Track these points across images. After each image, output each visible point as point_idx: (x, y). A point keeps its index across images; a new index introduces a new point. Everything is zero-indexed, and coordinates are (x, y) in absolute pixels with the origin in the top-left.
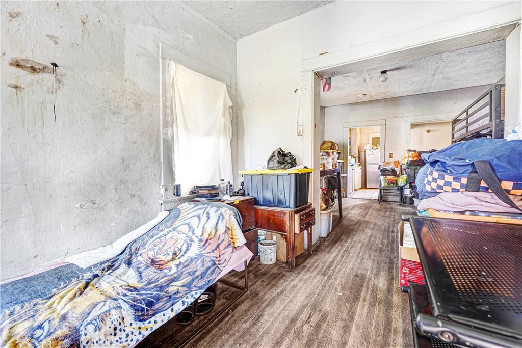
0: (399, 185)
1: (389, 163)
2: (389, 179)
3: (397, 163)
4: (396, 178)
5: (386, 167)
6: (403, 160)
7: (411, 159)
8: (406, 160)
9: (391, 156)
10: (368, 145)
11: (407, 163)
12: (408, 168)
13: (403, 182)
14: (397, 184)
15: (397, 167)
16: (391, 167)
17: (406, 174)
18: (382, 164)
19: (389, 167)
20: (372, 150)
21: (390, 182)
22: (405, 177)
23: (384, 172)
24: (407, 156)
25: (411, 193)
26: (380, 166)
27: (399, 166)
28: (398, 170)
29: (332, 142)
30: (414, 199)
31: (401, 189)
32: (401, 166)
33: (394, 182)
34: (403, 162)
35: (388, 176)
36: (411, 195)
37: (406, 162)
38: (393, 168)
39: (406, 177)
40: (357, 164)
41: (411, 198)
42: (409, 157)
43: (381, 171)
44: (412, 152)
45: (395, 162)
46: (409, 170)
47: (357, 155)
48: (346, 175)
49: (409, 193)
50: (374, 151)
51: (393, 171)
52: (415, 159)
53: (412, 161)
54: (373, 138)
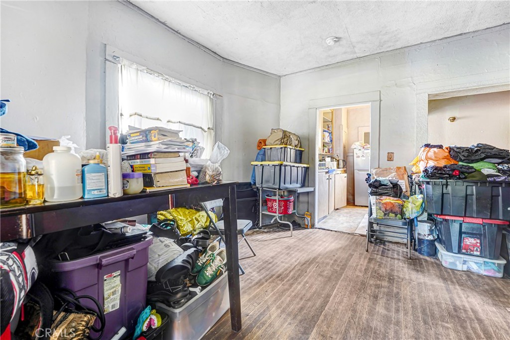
0: (407, 215)
1: (386, 170)
2: (386, 204)
3: (402, 171)
4: (400, 202)
5: (380, 179)
6: (413, 165)
7: (431, 164)
8: (422, 167)
9: (390, 158)
10: (358, 143)
11: (426, 171)
12: (428, 183)
13: (414, 210)
14: (402, 214)
15: (403, 179)
16: (389, 177)
17: (421, 193)
18: (374, 171)
19: (385, 179)
20: (363, 150)
21: (388, 211)
22: (419, 198)
23: (376, 187)
24: (423, 157)
25: (431, 231)
26: (369, 175)
27: (406, 177)
28: (404, 184)
29: (284, 132)
30: (437, 244)
31: (411, 224)
32: (410, 177)
33: (397, 209)
34: (414, 169)
35: (384, 197)
36: (431, 238)
37: (422, 169)
38: (395, 180)
39: (421, 201)
40: (339, 171)
41: (432, 243)
42: (427, 159)
43: (370, 186)
44: (435, 149)
45: (399, 168)
46: (430, 187)
47: (341, 158)
48: (311, 189)
49: (427, 232)
50: (366, 151)
51: (395, 186)
52: (442, 163)
53: (436, 168)
54: (365, 133)
